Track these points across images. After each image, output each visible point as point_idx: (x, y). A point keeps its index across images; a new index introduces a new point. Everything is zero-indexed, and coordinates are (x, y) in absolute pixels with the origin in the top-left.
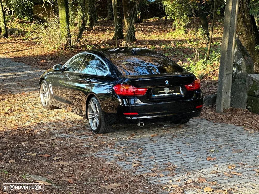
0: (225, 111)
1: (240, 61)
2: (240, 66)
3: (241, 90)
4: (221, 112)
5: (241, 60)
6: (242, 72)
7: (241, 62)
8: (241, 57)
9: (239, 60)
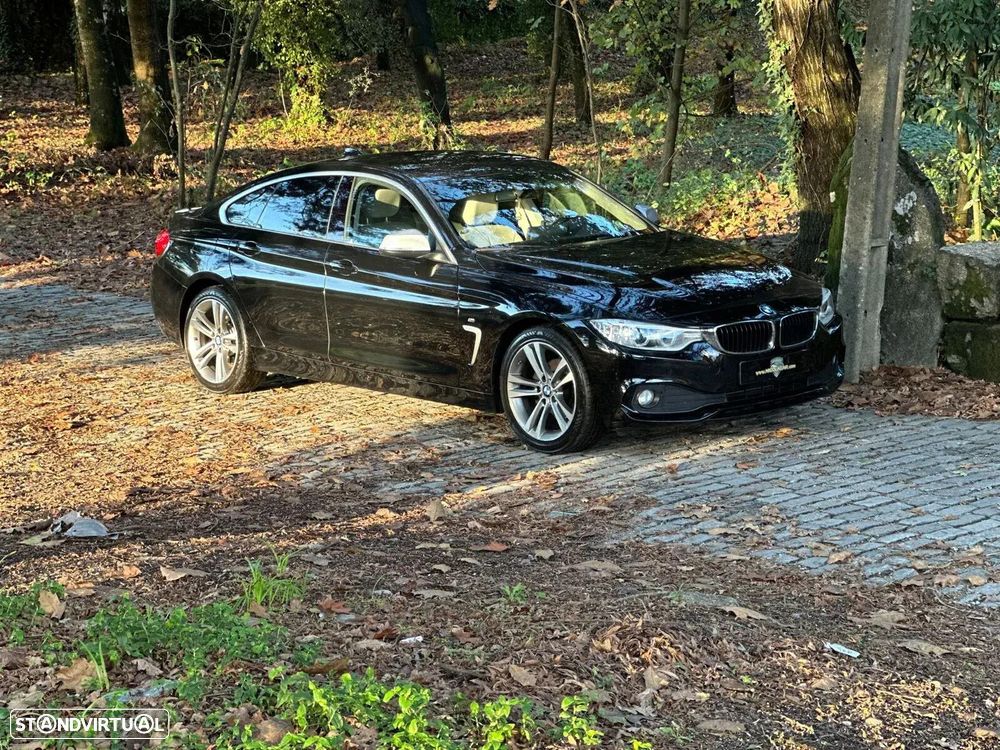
0: (866, 378)
1: (906, 202)
2: (908, 218)
3: (914, 301)
4: (854, 381)
5: (910, 198)
6: (917, 239)
7: (911, 205)
8: (911, 190)
9: (902, 200)
